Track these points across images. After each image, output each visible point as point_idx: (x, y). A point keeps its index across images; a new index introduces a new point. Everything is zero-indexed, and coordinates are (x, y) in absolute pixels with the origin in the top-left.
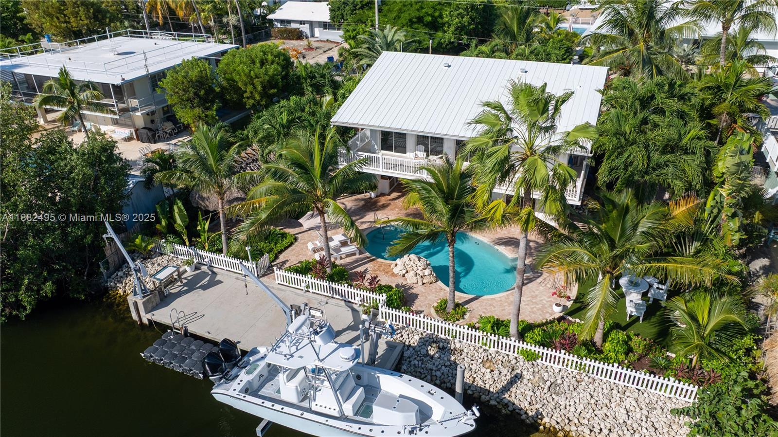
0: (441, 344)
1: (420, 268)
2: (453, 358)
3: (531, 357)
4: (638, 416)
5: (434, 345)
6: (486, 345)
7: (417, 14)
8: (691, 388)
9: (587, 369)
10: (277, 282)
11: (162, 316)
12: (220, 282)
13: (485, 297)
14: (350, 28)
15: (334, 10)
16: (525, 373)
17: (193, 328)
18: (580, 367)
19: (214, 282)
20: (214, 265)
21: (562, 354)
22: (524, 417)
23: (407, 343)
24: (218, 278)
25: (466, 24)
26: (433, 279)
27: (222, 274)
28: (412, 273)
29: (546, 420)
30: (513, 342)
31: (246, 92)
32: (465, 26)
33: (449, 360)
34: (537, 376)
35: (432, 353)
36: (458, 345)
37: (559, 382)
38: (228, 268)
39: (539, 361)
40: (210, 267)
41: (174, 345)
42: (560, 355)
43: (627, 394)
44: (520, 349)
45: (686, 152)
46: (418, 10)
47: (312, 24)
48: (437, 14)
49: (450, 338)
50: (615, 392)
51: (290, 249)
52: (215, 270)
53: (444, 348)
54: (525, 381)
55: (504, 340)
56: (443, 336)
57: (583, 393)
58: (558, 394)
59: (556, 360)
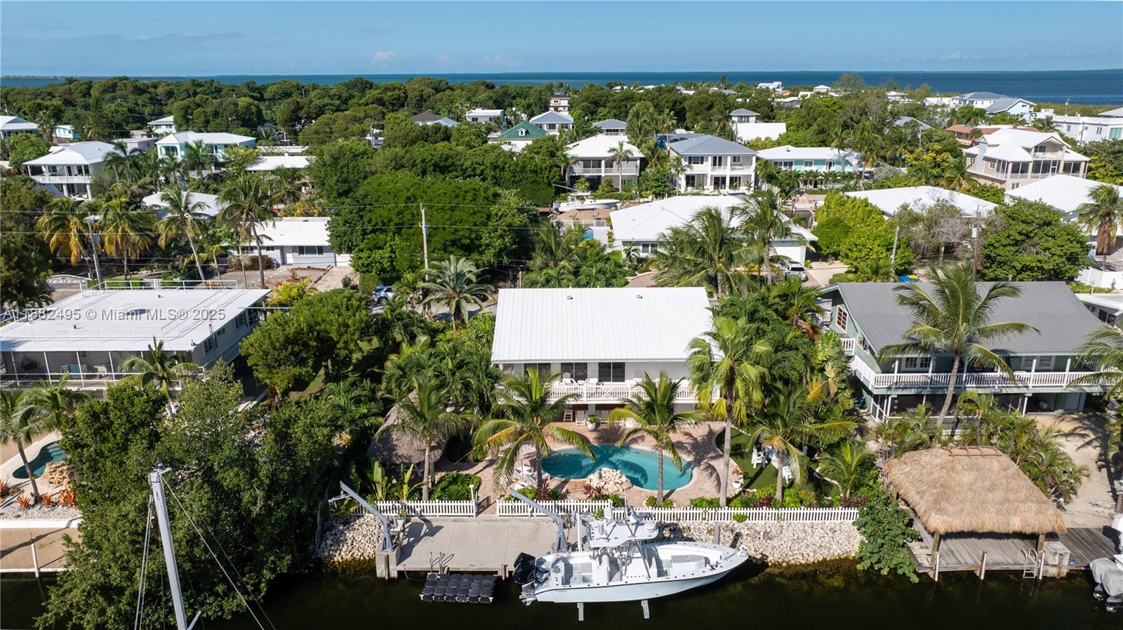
0: (672, 527)
1: (618, 477)
3: (741, 519)
4: (827, 539)
5: (667, 529)
6: (705, 519)
8: (853, 511)
9: (783, 517)
10: (498, 514)
11: (411, 564)
12: (439, 528)
13: (677, 490)
16: (742, 531)
17: (454, 565)
18: (779, 518)
19: (433, 531)
20: (425, 514)
22: (754, 561)
24: (435, 524)
26: (630, 485)
27: (437, 520)
28: (611, 483)
29: (770, 558)
30: (726, 510)
34: (753, 531)
35: (667, 535)
36: (685, 525)
37: (769, 530)
38: (441, 514)
39: (747, 521)
40: (421, 517)
41: (446, 584)
42: (764, 511)
43: (815, 527)
44: (732, 514)
45: (790, 348)
47: (282, 249)
48: (473, 236)
49: (675, 522)
50: (806, 528)
51: (481, 488)
52: (427, 518)
53: (675, 529)
54: (745, 537)
55: (719, 511)
56: (669, 522)
57: (788, 534)
58: (770, 539)
59: (760, 517)
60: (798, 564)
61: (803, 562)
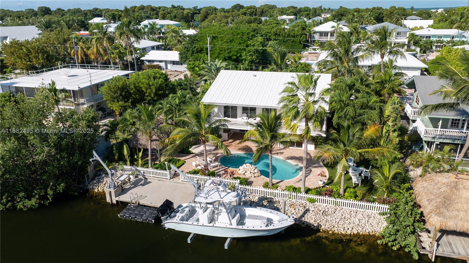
0: (269, 200)
1: (253, 169)
2: (275, 205)
3: (312, 201)
4: (364, 221)
5: (266, 200)
6: (290, 198)
7: (228, 55)
8: (385, 206)
9: (338, 204)
10: (181, 180)
11: (124, 198)
12: (150, 182)
13: (286, 180)
14: (191, 63)
15: (182, 54)
16: (310, 208)
17: (142, 202)
18: (336, 204)
19: (146, 183)
20: (146, 175)
21: (327, 198)
22: (312, 227)
23: (252, 200)
24: (148, 181)
25: (254, 59)
26: (259, 174)
27: (151, 179)
28: (248, 172)
29: (323, 227)
30: (303, 195)
31: (146, 93)
32: (254, 61)
33: (274, 206)
34: (316, 209)
35: (265, 204)
36: (277, 199)
37: (327, 210)
38: (153, 176)
39: (316, 203)
40: (144, 176)
41: (134, 210)
42: (326, 198)
43: (358, 213)
44: (307, 198)
45: (371, 108)
46: (229, 53)
47: (166, 62)
48: (238, 55)
49: (273, 197)
50: (352, 212)
51: (183, 166)
52: (146, 177)
53: (270, 201)
54: (311, 212)
55: (299, 195)
56: (269, 197)
57: (338, 214)
58: (327, 216)
59: (324, 201)
60: (340, 233)
61: (343, 233)
